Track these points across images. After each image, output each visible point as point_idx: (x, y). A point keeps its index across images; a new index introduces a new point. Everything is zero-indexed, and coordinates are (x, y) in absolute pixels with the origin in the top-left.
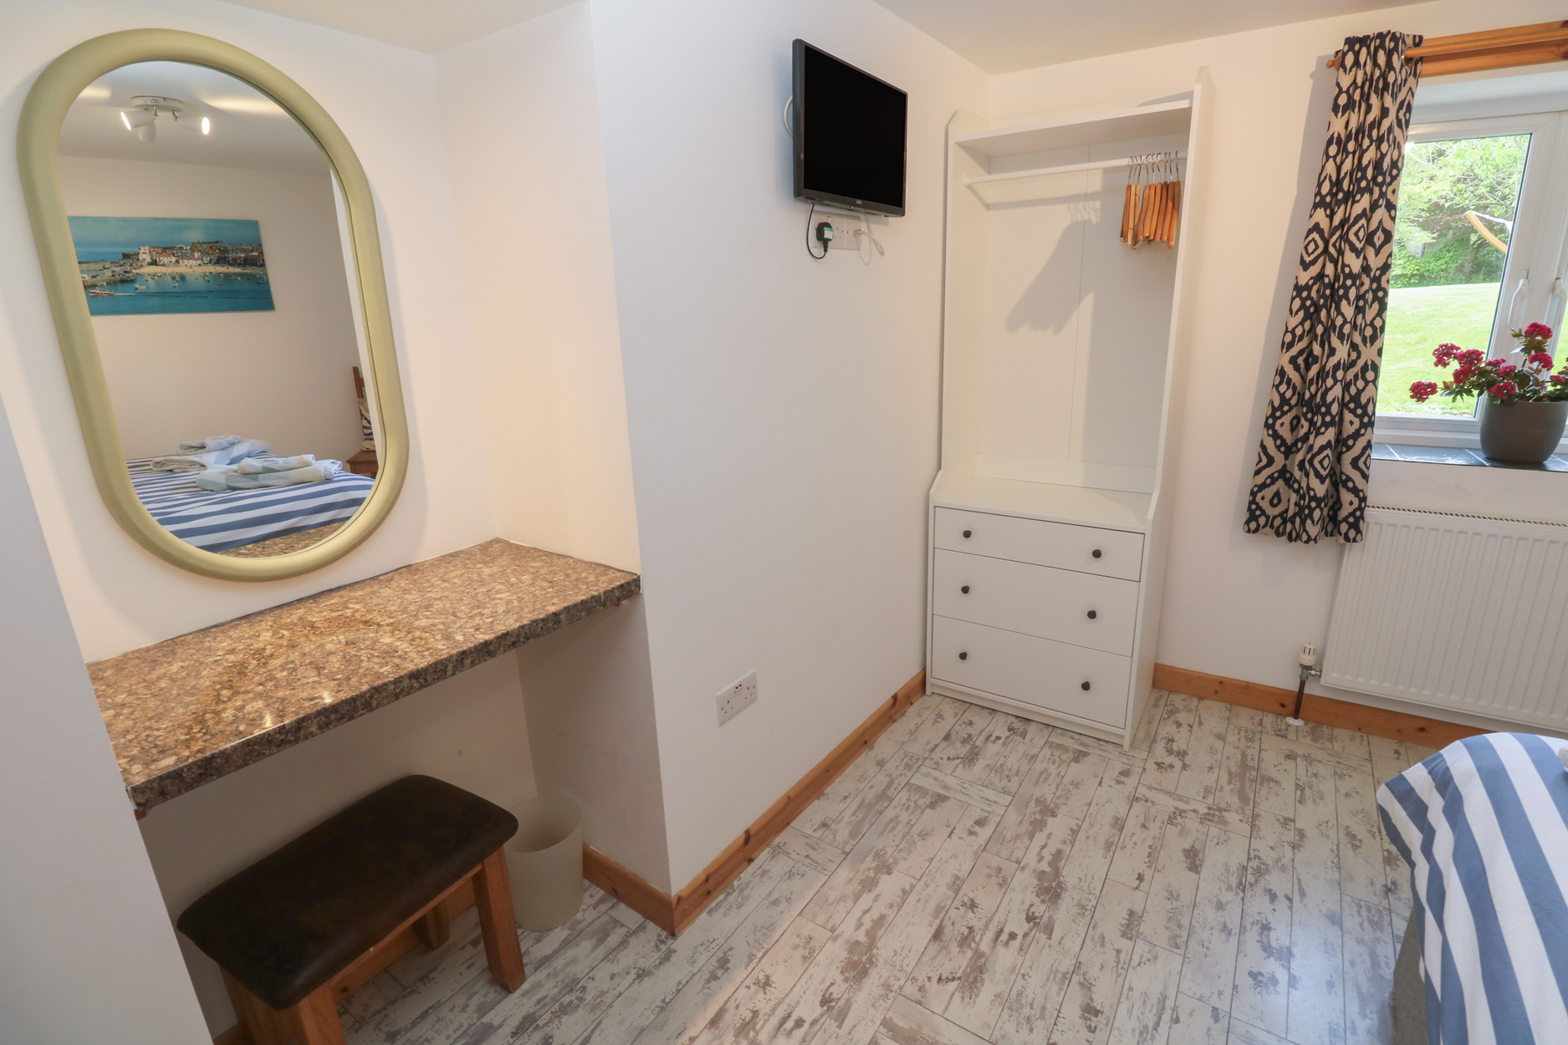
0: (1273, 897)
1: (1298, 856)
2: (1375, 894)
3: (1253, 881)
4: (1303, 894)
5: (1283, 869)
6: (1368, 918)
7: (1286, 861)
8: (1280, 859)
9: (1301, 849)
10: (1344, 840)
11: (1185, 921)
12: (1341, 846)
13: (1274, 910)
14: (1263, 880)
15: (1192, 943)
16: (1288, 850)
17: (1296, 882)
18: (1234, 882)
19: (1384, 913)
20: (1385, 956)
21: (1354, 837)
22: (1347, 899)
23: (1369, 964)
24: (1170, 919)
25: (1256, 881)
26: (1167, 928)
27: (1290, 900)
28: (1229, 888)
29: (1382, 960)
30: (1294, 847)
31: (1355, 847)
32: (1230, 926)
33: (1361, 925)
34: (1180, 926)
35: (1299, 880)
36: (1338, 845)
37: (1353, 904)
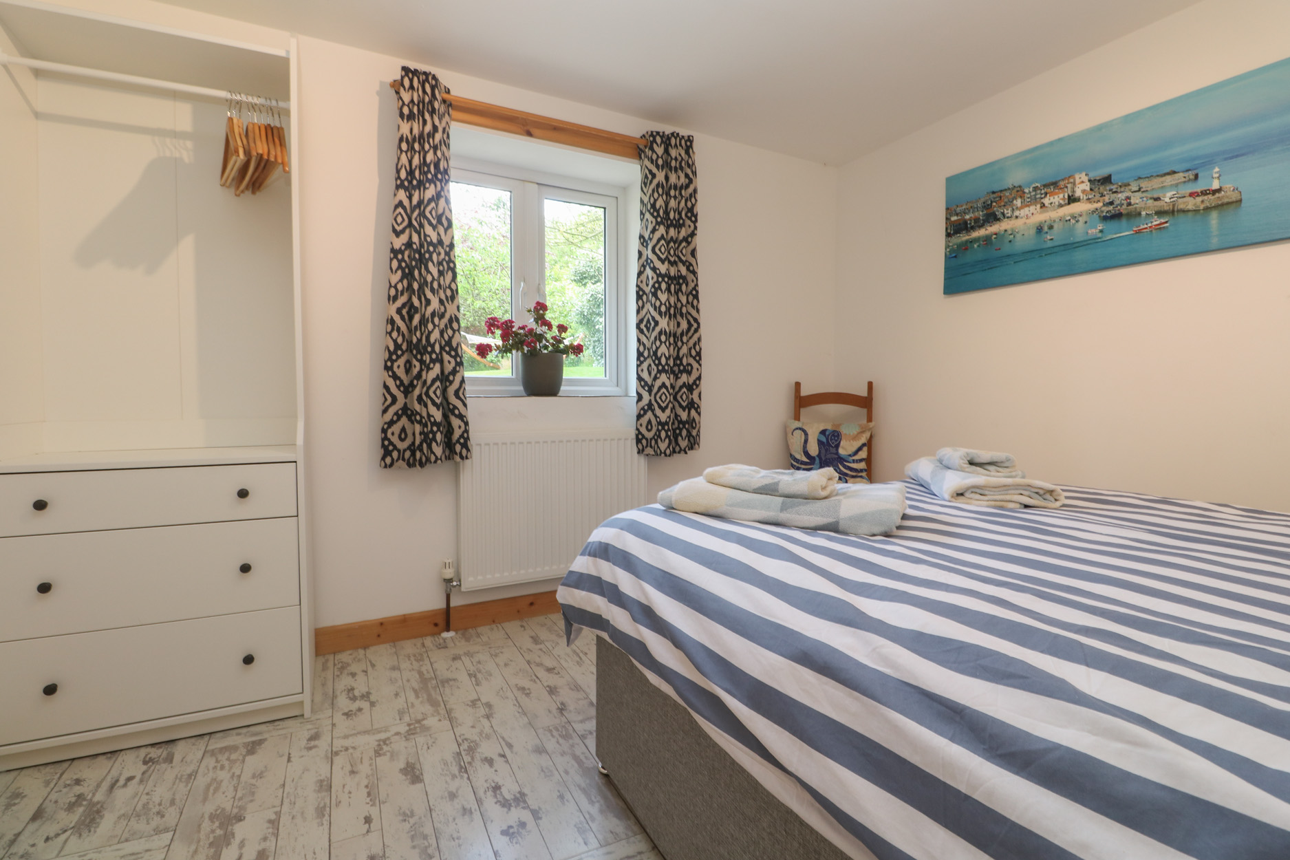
0: (490, 762)
1: (494, 722)
2: (555, 717)
3: (470, 760)
4: (510, 746)
5: (488, 737)
6: (560, 735)
7: (487, 730)
8: (482, 731)
9: (494, 716)
10: (519, 694)
11: (428, 829)
12: (518, 699)
13: (496, 771)
14: (477, 754)
15: (443, 843)
16: (485, 722)
17: (501, 740)
18: (455, 770)
19: (567, 726)
20: (583, 753)
21: (523, 689)
22: (540, 731)
23: (576, 765)
24: (413, 838)
25: (473, 758)
26: (414, 847)
27: (503, 756)
28: (454, 777)
29: (582, 757)
30: (488, 717)
31: (528, 695)
32: (468, 807)
33: (558, 742)
34: (425, 837)
35: (503, 738)
36: (516, 700)
37: (547, 732)
